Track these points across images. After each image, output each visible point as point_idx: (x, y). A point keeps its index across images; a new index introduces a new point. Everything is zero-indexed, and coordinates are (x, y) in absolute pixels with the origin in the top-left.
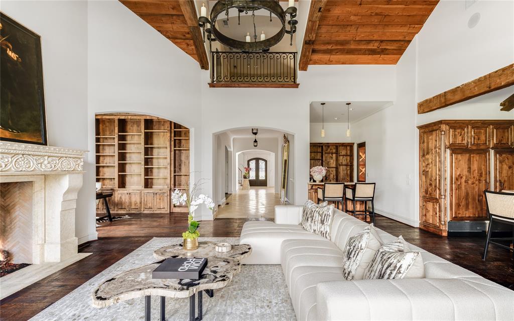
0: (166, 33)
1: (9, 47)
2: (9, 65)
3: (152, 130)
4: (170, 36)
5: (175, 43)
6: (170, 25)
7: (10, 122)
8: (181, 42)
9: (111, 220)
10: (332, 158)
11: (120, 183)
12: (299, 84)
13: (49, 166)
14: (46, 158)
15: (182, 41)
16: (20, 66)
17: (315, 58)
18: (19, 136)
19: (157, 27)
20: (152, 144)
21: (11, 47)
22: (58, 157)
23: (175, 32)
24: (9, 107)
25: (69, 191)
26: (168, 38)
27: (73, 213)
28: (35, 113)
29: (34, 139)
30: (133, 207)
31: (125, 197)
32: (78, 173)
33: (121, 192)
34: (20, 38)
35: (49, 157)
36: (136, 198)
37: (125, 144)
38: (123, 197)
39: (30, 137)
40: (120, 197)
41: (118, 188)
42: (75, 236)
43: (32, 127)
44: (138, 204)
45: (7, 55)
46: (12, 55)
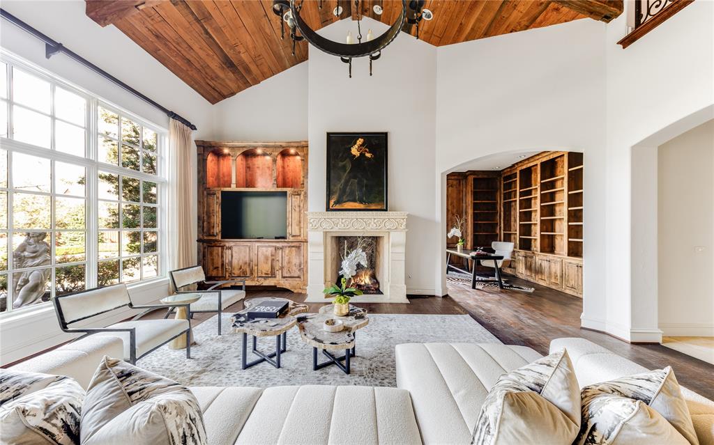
0: (520, 25)
1: (366, 151)
2: (366, 162)
3: (582, 164)
4: (527, 23)
5: (540, 25)
6: (515, 13)
7: (364, 198)
8: (545, 17)
9: (501, 288)
11: (545, 246)
13: (375, 225)
15: (544, 13)
16: (372, 160)
19: (506, 30)
21: (368, 151)
22: (382, 219)
23: (527, 13)
24: (364, 189)
26: (527, 27)
27: (402, 264)
28: (381, 188)
29: (379, 207)
30: (553, 280)
31: (545, 264)
32: (401, 231)
33: (541, 257)
34: (374, 142)
35: (375, 219)
36: (556, 268)
37: (554, 193)
38: (543, 264)
39: (375, 206)
40: (541, 264)
41: (541, 252)
42: (405, 284)
43: (378, 199)
44: (559, 277)
45: (366, 157)
46: (368, 155)
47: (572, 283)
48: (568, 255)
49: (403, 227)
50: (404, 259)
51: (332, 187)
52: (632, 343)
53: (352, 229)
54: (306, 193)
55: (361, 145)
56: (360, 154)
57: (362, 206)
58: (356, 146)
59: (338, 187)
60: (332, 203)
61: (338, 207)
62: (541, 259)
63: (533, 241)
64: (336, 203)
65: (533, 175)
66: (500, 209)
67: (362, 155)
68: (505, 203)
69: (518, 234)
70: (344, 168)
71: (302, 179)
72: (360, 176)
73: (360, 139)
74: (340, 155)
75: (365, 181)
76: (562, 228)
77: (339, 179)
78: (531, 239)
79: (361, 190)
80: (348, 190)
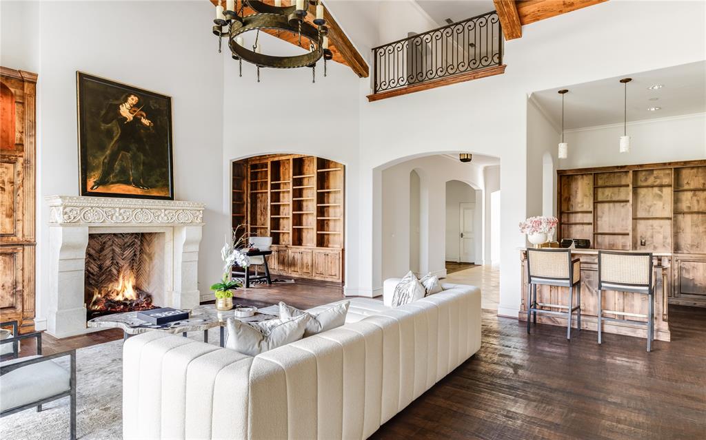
1: (142, 115)
2: (142, 131)
3: (329, 168)
7: (141, 180)
9: (270, 283)
10: (661, 197)
11: (296, 239)
12: (505, 66)
13: (166, 218)
14: (163, 211)
16: (151, 130)
17: (532, 10)
18: (149, 192)
20: (328, 188)
21: (145, 115)
22: (174, 210)
24: (141, 168)
25: (187, 243)
27: (195, 265)
28: (164, 170)
29: (162, 194)
30: (305, 270)
31: (298, 256)
32: (197, 225)
33: (294, 250)
34: (153, 105)
35: (165, 210)
36: (307, 259)
37: (302, 189)
38: (295, 256)
39: (158, 192)
40: (294, 257)
41: (293, 245)
42: (198, 289)
43: (160, 183)
44: (310, 267)
45: (141, 123)
46: (146, 122)
47: (321, 269)
48: (317, 246)
49: (199, 220)
50: (197, 259)
51: (90, 159)
52: (374, 298)
53: (134, 223)
54: (27, 162)
55: (135, 106)
56: (134, 117)
57: (139, 191)
58: (127, 105)
59: (101, 159)
60: (91, 183)
61: (101, 190)
62: (293, 252)
63: (281, 235)
64: (98, 184)
65: (281, 168)
66: (247, 199)
67: (137, 120)
68: (252, 194)
69: (269, 228)
70: (109, 133)
71: (18, 135)
72: (134, 149)
73: (132, 97)
74: (103, 112)
75: (142, 157)
76: (310, 222)
77: (102, 148)
78: (279, 233)
79: (136, 168)
80: (117, 166)
